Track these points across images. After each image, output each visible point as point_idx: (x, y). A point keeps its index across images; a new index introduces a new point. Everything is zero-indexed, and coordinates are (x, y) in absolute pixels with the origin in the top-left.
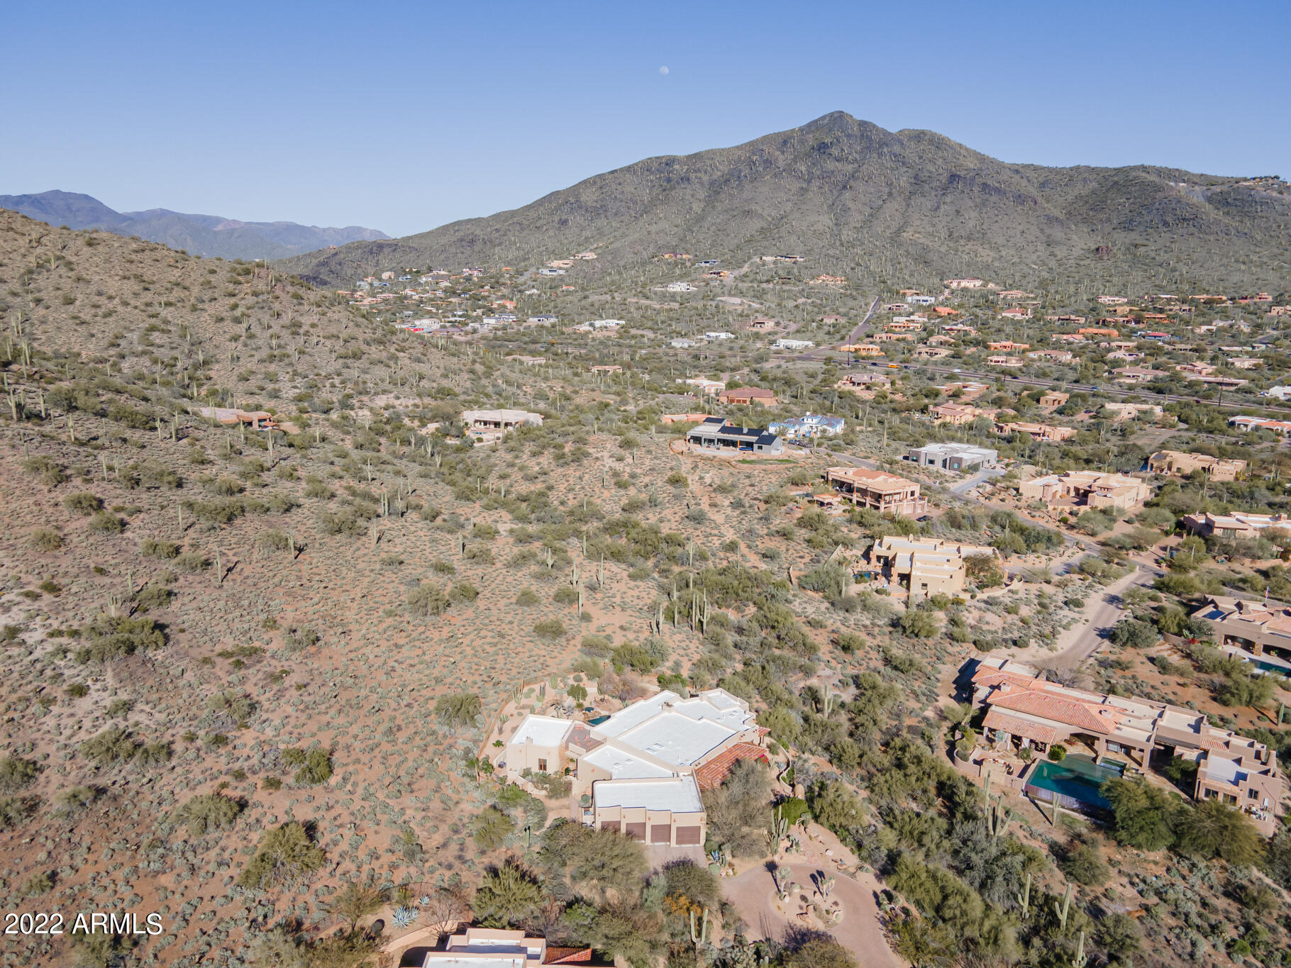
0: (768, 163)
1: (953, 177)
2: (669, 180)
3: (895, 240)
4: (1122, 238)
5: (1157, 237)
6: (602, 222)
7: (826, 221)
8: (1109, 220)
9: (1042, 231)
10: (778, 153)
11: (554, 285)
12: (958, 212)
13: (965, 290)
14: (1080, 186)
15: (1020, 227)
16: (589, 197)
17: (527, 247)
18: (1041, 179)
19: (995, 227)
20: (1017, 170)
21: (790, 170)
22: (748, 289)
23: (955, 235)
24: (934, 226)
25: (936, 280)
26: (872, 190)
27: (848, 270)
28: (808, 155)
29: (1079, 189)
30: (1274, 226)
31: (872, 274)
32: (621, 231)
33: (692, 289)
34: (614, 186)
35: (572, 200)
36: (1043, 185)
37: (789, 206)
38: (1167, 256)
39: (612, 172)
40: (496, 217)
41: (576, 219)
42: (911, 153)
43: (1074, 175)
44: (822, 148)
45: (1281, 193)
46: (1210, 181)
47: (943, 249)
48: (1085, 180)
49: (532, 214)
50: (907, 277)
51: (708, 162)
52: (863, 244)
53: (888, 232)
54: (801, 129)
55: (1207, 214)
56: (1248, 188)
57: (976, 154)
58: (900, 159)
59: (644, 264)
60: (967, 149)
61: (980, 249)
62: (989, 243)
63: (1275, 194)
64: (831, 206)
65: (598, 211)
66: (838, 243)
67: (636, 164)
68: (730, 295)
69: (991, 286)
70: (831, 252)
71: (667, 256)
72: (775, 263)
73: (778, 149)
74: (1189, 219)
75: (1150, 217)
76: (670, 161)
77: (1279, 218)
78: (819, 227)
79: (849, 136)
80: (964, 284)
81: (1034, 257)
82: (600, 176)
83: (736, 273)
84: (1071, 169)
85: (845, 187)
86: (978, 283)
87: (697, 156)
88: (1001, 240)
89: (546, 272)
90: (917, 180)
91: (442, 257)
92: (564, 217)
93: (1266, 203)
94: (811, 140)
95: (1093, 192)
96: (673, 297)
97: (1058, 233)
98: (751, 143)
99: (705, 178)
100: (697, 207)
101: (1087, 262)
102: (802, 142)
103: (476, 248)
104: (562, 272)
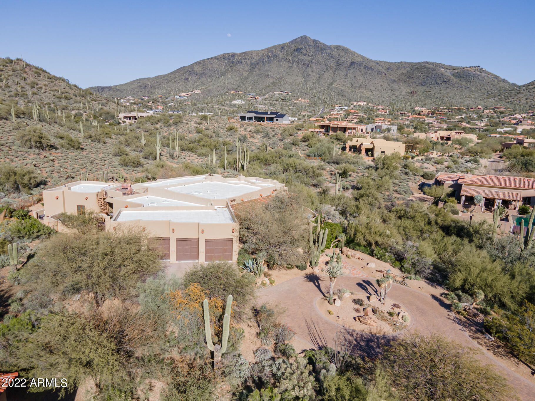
0: (275, 56)
1: (353, 63)
2: (233, 63)
3: (330, 87)
4: (420, 89)
5: (434, 88)
6: (204, 79)
7: (300, 79)
8: (415, 82)
9: (389, 85)
10: (279, 52)
11: (181, 102)
12: (355, 77)
13: (359, 106)
14: (402, 69)
15: (380, 83)
16: (198, 69)
17: (170, 89)
18: (387, 67)
19: (370, 83)
20: (377, 63)
21: (284, 59)
22: (268, 103)
23: (354, 86)
24: (345, 82)
25: (348, 102)
26: (319, 67)
27: (310, 98)
28: (292, 53)
29: (402, 71)
30: (479, 85)
31: (320, 99)
32: (212, 83)
33: (243, 103)
34: (209, 65)
35: (190, 70)
36: (388, 69)
37: (284, 73)
38: (439, 95)
39: (208, 59)
40: (157, 77)
41: (192, 78)
42: (335, 53)
43: (400, 65)
44: (298, 50)
45: (481, 72)
46: (453, 68)
47: (350, 91)
48: (404, 67)
49: (173, 76)
50: (335, 101)
51: (250, 56)
52: (316, 88)
53: (326, 84)
54: (289, 43)
55: (453, 80)
56: (468, 70)
57: (361, 56)
58: (331, 56)
59: (222, 95)
60: (357, 54)
61: (365, 92)
62: (368, 89)
63: (478, 73)
64: (302, 74)
65: (202, 75)
66: (306, 88)
67: (219, 56)
68: (260, 104)
69: (370, 104)
70: (303, 91)
71: (232, 92)
72: (279, 94)
73: (280, 51)
74: (446, 82)
75: (431, 81)
76: (233, 55)
77: (480, 82)
78: (297, 81)
79: (309, 46)
80: (359, 103)
81: (387, 95)
82: (203, 60)
83: (263, 98)
84: (399, 63)
85: (308, 66)
86: (365, 103)
87: (245, 53)
88: (373, 88)
89: (178, 97)
90: (338, 64)
91: (132, 93)
92: (187, 77)
93: (475, 76)
94: (293, 47)
95: (408, 72)
96: (235, 105)
97: (395, 86)
98: (268, 49)
99: (249, 62)
100: (245, 74)
101: (408, 97)
102: (289, 48)
103: (147, 90)
104: (185, 98)
